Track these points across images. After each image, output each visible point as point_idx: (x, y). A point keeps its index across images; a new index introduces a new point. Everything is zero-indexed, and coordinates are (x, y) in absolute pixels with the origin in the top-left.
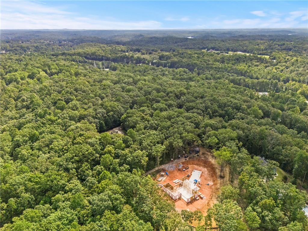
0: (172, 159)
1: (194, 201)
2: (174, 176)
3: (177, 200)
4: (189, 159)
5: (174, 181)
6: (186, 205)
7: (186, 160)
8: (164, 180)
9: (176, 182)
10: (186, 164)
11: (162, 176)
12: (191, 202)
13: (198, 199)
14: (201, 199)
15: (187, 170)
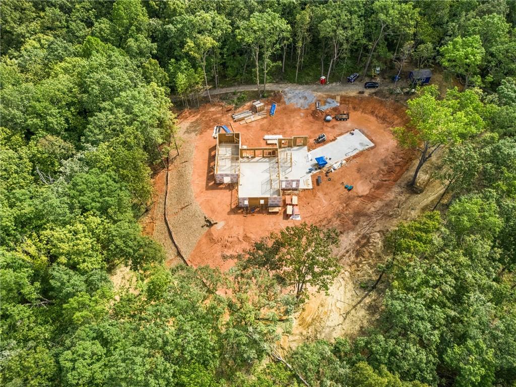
0: (323, 78)
1: (259, 212)
2: (283, 125)
3: (221, 186)
4: (371, 95)
5: (266, 137)
6: (228, 210)
7: (360, 95)
8: (248, 121)
9: (269, 142)
10: (350, 106)
11: (254, 110)
12: (247, 210)
13: (276, 213)
14: (281, 217)
15: (338, 123)
